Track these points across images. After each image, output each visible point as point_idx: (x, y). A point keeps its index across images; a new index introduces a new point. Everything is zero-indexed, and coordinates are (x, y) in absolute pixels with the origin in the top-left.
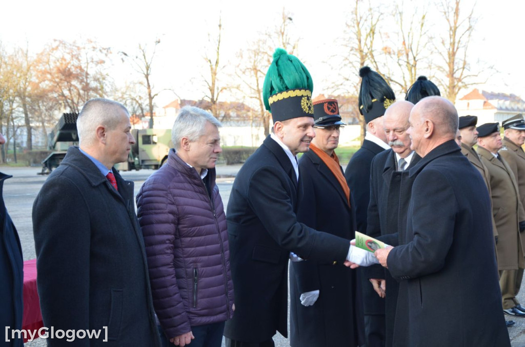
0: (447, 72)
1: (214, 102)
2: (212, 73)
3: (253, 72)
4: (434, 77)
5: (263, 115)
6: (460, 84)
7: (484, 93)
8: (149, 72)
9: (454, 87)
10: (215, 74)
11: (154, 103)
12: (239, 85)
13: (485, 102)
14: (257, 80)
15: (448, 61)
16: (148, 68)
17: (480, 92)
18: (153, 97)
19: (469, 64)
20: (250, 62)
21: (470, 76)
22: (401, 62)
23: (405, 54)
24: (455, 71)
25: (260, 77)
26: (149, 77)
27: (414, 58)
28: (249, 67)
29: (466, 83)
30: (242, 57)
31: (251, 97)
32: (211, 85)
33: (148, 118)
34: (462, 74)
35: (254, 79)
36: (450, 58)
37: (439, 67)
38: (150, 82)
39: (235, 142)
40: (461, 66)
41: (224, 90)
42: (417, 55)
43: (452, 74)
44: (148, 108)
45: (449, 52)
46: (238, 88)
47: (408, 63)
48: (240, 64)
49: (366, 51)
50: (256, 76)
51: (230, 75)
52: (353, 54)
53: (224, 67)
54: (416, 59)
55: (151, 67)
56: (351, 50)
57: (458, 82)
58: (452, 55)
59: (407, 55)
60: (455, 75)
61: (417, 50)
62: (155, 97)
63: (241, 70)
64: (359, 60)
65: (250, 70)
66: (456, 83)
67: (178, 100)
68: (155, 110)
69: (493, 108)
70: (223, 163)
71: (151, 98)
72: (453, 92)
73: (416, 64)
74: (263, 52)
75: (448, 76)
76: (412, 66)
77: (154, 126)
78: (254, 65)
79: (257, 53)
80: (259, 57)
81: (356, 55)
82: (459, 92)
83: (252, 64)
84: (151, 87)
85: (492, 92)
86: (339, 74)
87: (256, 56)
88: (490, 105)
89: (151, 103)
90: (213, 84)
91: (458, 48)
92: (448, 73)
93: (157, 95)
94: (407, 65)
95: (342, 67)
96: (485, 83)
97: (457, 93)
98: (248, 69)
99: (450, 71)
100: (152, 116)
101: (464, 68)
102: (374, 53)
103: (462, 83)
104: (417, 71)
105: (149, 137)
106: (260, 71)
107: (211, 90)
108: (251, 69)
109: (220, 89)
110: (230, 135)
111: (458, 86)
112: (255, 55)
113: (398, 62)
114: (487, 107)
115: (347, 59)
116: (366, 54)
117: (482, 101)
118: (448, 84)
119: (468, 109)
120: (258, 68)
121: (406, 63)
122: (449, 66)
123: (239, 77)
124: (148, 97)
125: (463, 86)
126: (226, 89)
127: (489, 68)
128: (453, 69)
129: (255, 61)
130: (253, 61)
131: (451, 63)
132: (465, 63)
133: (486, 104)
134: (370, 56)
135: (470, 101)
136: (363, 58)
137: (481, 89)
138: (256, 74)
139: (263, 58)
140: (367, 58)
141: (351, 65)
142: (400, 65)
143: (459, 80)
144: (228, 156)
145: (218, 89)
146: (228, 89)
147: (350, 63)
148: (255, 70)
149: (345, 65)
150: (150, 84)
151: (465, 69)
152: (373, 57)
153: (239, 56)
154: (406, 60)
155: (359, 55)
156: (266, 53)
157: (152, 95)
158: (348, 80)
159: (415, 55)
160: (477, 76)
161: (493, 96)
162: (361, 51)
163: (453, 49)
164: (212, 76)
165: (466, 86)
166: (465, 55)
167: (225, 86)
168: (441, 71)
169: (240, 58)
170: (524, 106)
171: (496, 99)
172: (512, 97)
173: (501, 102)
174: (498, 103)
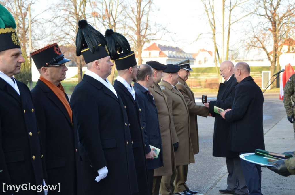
0: (136, 31)
4: (127, 34)
6: (144, 39)
7: (160, 46)
9: (141, 41)
13: (160, 52)
15: (136, 23)
17: (157, 45)
19: (150, 26)
21: (151, 34)
22: (105, 23)
23: (107, 18)
24: (141, 30)
27: (114, 21)
29: (149, 39)
34: (145, 33)
36: (137, 22)
37: (131, 28)
40: (145, 27)
42: (116, 18)
43: (139, 32)
45: (137, 19)
47: (110, 24)
49: (80, 14)
52: (71, 16)
54: (115, 21)
56: (70, 13)
57: (143, 38)
58: (139, 19)
59: (109, 18)
60: (141, 33)
61: (116, 15)
66: (142, 39)
69: (166, 56)
72: (140, 45)
73: (115, 25)
75: (136, 34)
76: (113, 26)
81: (73, 17)
82: (144, 45)
85: (164, 46)
86: (62, 30)
88: (163, 54)
92: (137, 31)
94: (109, 26)
95: (63, 25)
96: (160, 39)
97: (143, 45)
99: (138, 30)
101: (147, 29)
103: (146, 39)
104: (116, 29)
111: (143, 41)
113: (103, 23)
114: (162, 56)
115: (66, 19)
117: (158, 52)
118: (136, 39)
119: (150, 57)
121: (108, 24)
122: (137, 27)
125: (147, 41)
127: (163, 29)
128: (140, 29)
131: (139, 25)
132: (147, 25)
133: (161, 53)
135: (151, 51)
137: (158, 43)
141: (70, 24)
142: (104, 25)
143: (144, 37)
147: (70, 22)
149: (66, 24)
151: (147, 30)
154: (108, 22)
158: (68, 34)
160: (155, 34)
161: (165, 48)
162: (77, 14)
163: (140, 16)
165: (148, 41)
166: (147, 20)
168: (132, 30)
170: (185, 55)
171: (167, 50)
172: (177, 49)
173: (171, 52)
174: (169, 53)
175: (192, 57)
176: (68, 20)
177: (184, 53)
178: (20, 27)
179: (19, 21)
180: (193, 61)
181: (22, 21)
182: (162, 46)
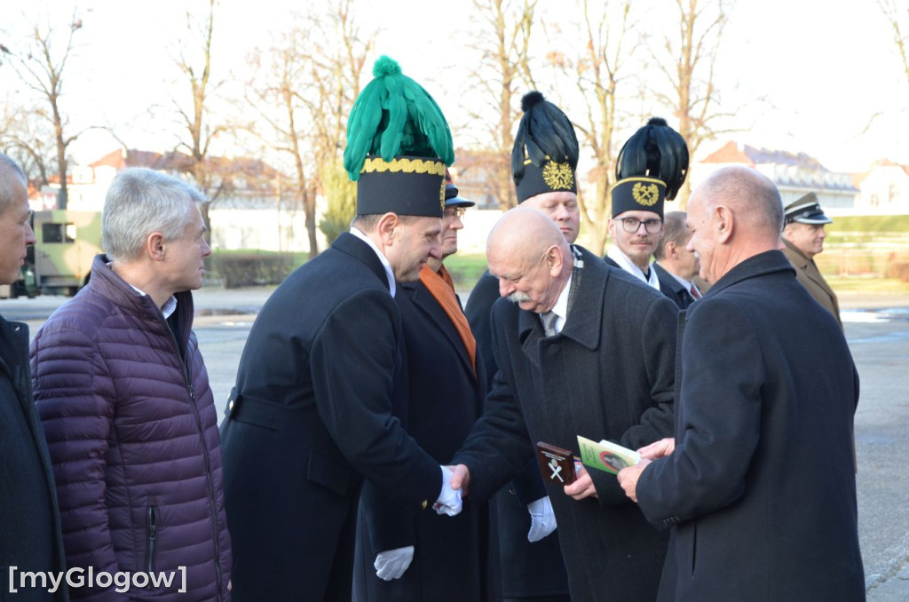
0: (675, 106)
1: (198, 156)
2: (195, 95)
3: (281, 96)
5: (302, 187)
6: (701, 131)
7: (748, 149)
8: (57, 88)
10: (202, 98)
11: (70, 156)
12: (253, 123)
14: (291, 113)
15: (678, 83)
16: (55, 80)
17: (741, 149)
18: (67, 144)
19: (719, 91)
20: (277, 75)
21: (720, 115)
22: (583, 84)
23: (592, 68)
24: (691, 103)
25: (297, 106)
26: (58, 100)
27: (611, 76)
28: (273, 85)
29: (713, 130)
30: (258, 63)
31: (278, 149)
32: (192, 120)
33: (56, 186)
34: (704, 111)
35: (285, 110)
36: (681, 78)
37: (661, 96)
38: (59, 110)
39: (243, 241)
40: (704, 94)
41: (221, 133)
42: (616, 69)
43: (684, 110)
44: (55, 165)
45: (680, 70)
46: (250, 128)
47: (598, 85)
48: (254, 79)
49: (514, 58)
50: (289, 105)
51: (234, 102)
52: (489, 65)
53: (221, 83)
54: (615, 78)
55: (61, 78)
56: (485, 56)
57: (697, 126)
58: (686, 71)
59: (597, 69)
60: (691, 113)
61: (617, 60)
62: (71, 143)
63: (257, 91)
64: (501, 78)
65: (275, 91)
66: (693, 129)
67: (121, 150)
68: (72, 171)
70: (219, 285)
71: (62, 145)
73: (614, 89)
74: (304, 56)
75: (677, 114)
76: (607, 91)
77: (69, 205)
78: (285, 82)
79: (290, 57)
80: (295, 66)
81: (494, 67)
82: (700, 146)
83: (281, 80)
84: (63, 121)
85: (763, 149)
86: (460, 106)
87: (289, 63)
89: (61, 155)
90: (198, 119)
91: (697, 58)
92: (678, 108)
93: (75, 138)
94: (596, 91)
95: (465, 92)
96: (749, 130)
98: (271, 89)
99: (682, 107)
100: (64, 183)
101: (708, 99)
102: (530, 64)
103: (706, 128)
104: (616, 101)
105: (57, 227)
106: (296, 94)
107: (192, 132)
108: (276, 89)
109: (212, 130)
110: (233, 226)
111: (697, 135)
112: (287, 61)
113: (578, 84)
115: (475, 74)
116: (515, 66)
120: (293, 89)
121: (594, 86)
122: (680, 94)
123: (252, 105)
124: (56, 141)
125: (708, 136)
126: (224, 129)
127: (759, 99)
128: (688, 101)
129: (286, 74)
130: (282, 74)
131: (684, 88)
132: (711, 89)
134: (522, 70)
136: (508, 73)
137: (741, 142)
138: (289, 100)
139: (303, 67)
140: (516, 74)
141: (483, 87)
142: (582, 90)
143: (700, 123)
144: (229, 270)
145: (208, 129)
146: (229, 130)
147: (483, 82)
148: (286, 93)
149: (472, 87)
150: (61, 115)
151: (711, 102)
152: (528, 71)
153: (252, 63)
154: (595, 81)
155: (499, 67)
156: (310, 57)
157: (65, 138)
158: (477, 117)
159: (612, 71)
160: (734, 115)
161: (765, 156)
162: (505, 59)
163: (688, 60)
164: (196, 103)
165: (712, 135)
166: (712, 73)
167: (223, 123)
168: (664, 103)
169: (255, 65)
170: (827, 177)
171: (771, 162)
172: (802, 160)
173: (781, 168)
174: (775, 172)
175: (849, 184)
176: (479, 76)
177: (826, 170)
178: (347, 98)
179: (343, 80)
180: (852, 196)
181: (352, 80)
182: (755, 150)
